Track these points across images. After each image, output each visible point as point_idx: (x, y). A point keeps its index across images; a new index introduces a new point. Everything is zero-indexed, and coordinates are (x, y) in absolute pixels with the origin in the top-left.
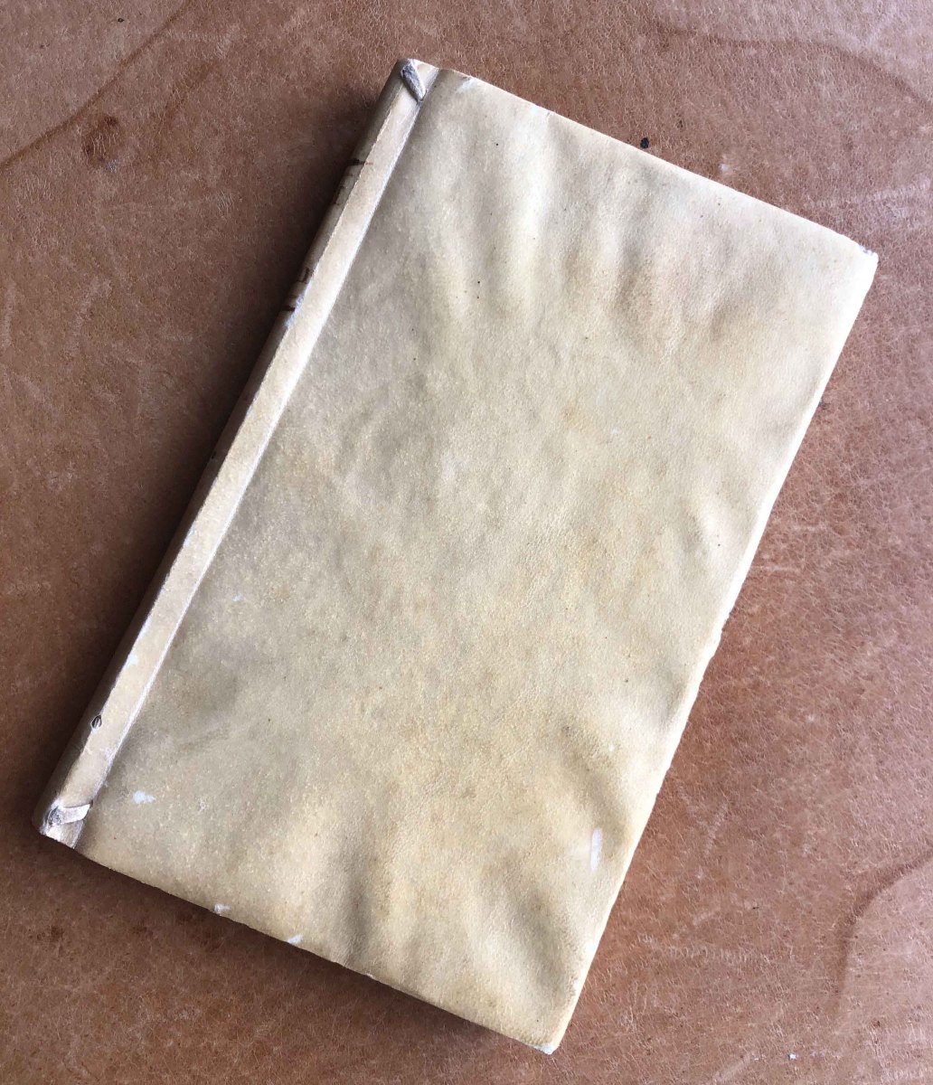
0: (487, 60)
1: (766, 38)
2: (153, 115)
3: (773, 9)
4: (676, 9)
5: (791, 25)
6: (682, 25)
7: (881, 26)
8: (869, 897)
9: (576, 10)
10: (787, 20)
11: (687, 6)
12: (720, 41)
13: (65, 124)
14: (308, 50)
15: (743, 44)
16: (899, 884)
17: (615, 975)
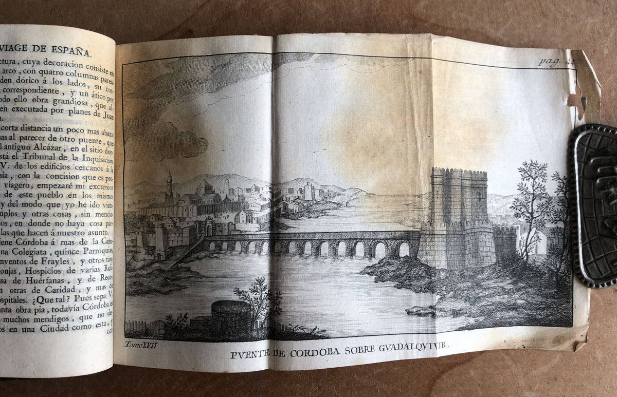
0: (342, 23)
1: (456, 27)
2: (207, 30)
3: (462, 15)
4: (422, 10)
5: (468, 23)
6: (423, 18)
7: (505, 27)
8: (443, 373)
9: (381, 6)
10: (467, 21)
11: (426, 10)
12: (438, 26)
13: (173, 31)
14: (271, 11)
15: (447, 28)
16: (455, 369)
17: (342, 387)
